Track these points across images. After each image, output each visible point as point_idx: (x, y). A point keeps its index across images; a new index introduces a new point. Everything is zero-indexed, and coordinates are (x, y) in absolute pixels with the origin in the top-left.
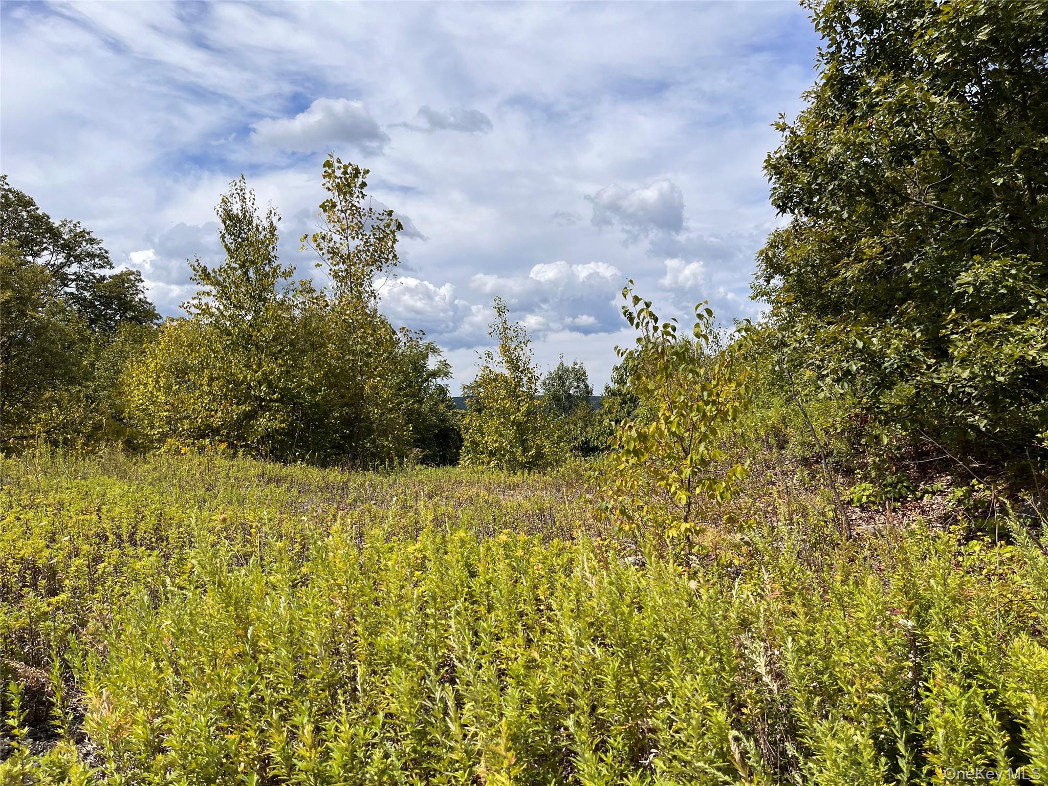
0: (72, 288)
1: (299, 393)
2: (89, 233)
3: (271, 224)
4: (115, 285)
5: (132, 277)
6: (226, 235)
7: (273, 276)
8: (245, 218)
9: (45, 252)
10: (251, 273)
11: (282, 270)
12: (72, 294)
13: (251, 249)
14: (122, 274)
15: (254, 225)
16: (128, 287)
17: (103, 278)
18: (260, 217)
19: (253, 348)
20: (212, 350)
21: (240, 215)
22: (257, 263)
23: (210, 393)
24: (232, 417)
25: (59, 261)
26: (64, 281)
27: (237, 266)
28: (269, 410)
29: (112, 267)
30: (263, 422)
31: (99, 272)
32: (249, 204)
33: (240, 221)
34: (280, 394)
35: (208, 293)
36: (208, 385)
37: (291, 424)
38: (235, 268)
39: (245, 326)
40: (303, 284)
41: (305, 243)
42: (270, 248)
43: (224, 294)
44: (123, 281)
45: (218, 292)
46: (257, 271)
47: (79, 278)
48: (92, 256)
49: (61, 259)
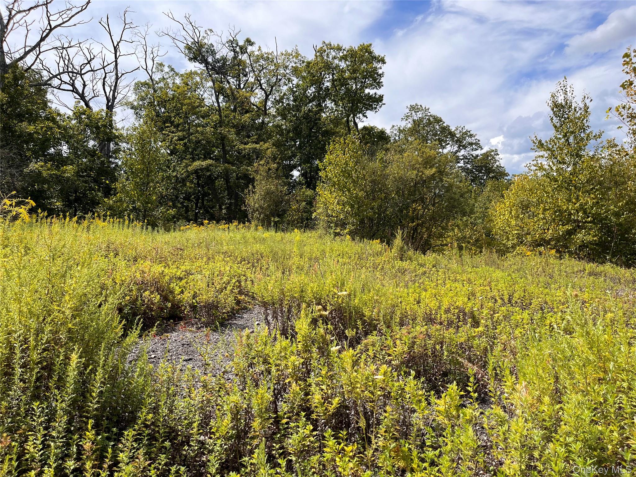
0: (461, 164)
1: (607, 217)
2: (469, 132)
3: (585, 105)
4: (484, 159)
5: (492, 153)
6: (554, 118)
7: (587, 139)
8: (566, 104)
9: (449, 146)
10: (571, 140)
11: (594, 134)
12: (462, 167)
13: (571, 124)
14: (487, 152)
15: (573, 107)
16: (490, 160)
17: (477, 156)
18: (577, 102)
19: (573, 188)
20: (545, 192)
21: (563, 103)
22: (575, 132)
23: (544, 218)
24: (559, 233)
25: (455, 150)
26: (458, 160)
27: (561, 136)
28: (585, 229)
29: (482, 149)
30: (580, 236)
31: (475, 153)
32: (569, 94)
33: (563, 107)
34: (592, 217)
35: (542, 156)
36: (543, 214)
37: (601, 238)
38: (560, 138)
39: (567, 175)
40: (609, 142)
41: (610, 114)
42: (585, 121)
43: (553, 155)
44: (488, 156)
45: (549, 155)
46: (575, 137)
47: (465, 157)
48: (471, 144)
49: (456, 148)
